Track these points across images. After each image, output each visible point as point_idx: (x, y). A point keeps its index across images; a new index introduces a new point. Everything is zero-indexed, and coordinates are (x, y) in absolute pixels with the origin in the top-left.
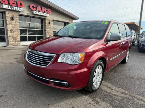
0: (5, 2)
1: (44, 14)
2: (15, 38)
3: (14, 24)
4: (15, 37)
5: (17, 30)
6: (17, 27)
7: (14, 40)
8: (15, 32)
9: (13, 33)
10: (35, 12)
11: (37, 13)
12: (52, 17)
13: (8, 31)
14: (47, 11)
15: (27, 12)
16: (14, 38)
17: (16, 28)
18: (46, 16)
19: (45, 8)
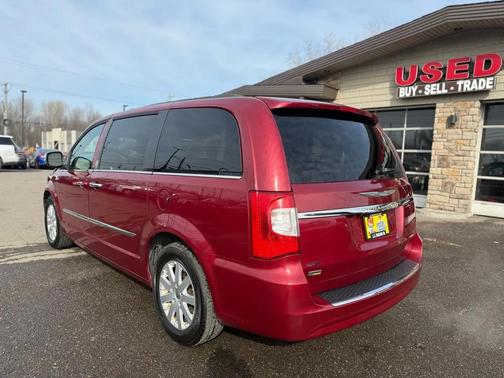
2: (448, 186)
3: (455, 137)
4: (449, 183)
5: (461, 158)
6: (466, 148)
7: (445, 191)
8: (455, 164)
9: (448, 166)
13: (432, 162)
16: (446, 184)
17: (460, 153)
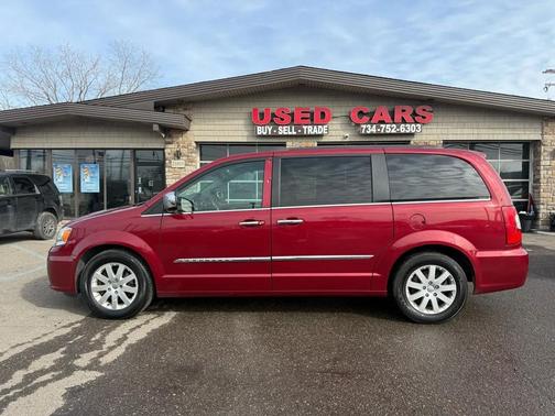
0: (282, 119)
1: (398, 127)
10: (367, 129)
11: (373, 129)
12: (439, 131)
14: (415, 114)
15: (342, 133)
18: (412, 134)
19: (405, 108)
